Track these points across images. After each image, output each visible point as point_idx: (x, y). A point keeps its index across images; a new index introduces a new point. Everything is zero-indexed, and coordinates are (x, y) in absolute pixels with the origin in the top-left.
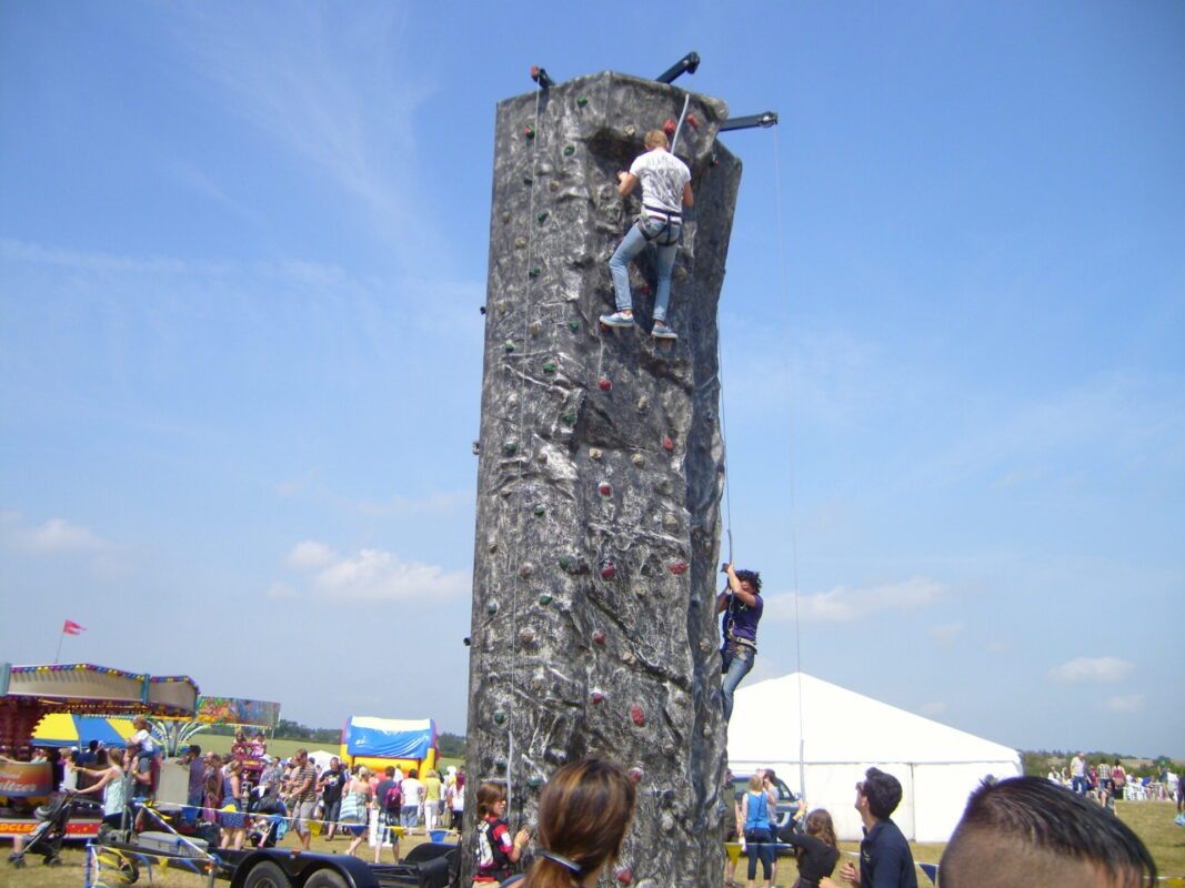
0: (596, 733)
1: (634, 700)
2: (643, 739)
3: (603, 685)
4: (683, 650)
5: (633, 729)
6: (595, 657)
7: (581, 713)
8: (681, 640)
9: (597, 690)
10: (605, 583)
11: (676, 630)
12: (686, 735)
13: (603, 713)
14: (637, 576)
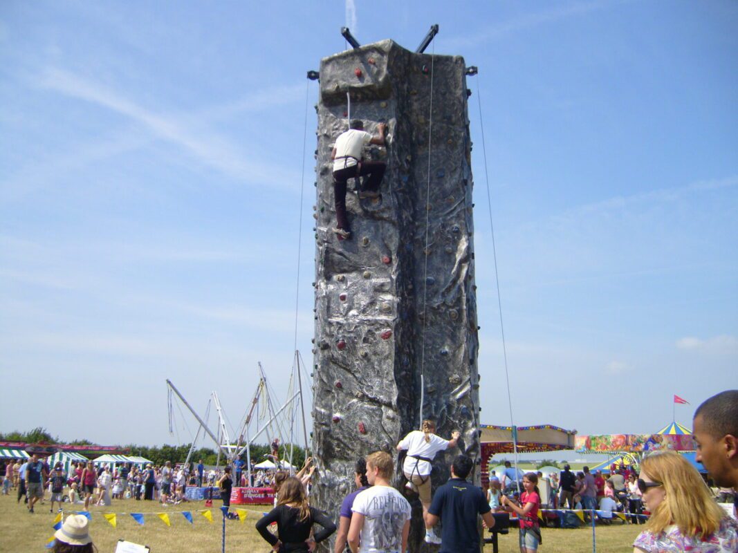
0: (338, 439)
1: (360, 419)
2: (367, 442)
3: (341, 411)
4: (391, 385)
5: (359, 436)
6: (336, 396)
7: (327, 429)
8: (390, 379)
9: (337, 415)
10: (340, 352)
11: (387, 373)
12: (394, 438)
13: (340, 428)
14: (361, 344)
